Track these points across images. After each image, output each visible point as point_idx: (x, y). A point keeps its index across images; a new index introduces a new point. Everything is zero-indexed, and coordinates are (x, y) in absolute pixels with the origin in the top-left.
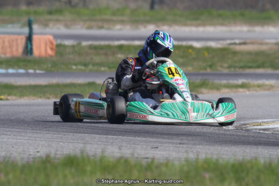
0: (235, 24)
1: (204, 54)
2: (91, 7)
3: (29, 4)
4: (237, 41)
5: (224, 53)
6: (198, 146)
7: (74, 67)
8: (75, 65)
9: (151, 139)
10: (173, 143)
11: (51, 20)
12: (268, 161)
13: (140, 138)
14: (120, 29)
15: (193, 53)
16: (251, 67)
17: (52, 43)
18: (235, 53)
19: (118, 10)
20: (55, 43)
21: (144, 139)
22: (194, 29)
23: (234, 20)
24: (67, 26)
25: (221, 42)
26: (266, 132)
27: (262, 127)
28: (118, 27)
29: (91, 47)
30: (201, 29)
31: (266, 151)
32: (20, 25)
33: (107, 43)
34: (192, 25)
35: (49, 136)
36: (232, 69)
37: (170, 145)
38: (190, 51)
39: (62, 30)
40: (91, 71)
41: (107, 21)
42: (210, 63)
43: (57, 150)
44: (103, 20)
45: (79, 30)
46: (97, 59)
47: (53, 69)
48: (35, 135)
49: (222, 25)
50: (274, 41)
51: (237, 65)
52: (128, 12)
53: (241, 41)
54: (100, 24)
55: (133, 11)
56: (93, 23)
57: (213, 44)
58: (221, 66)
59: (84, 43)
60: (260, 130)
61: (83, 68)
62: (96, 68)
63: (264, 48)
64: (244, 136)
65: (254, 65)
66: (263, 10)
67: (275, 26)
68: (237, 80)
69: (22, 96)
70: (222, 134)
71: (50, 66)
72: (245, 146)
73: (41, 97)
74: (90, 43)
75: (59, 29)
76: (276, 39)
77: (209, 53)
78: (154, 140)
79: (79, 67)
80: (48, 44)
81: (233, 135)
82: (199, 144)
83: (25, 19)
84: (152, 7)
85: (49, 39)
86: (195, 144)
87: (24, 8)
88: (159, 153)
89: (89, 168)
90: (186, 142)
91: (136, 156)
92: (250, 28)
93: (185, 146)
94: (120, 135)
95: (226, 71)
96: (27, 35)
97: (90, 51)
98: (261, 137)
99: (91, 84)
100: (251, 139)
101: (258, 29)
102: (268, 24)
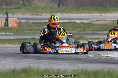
0: (94, 13)
1: (81, 25)
2: (33, 6)
3: (7, 5)
4: (95, 20)
5: (89, 25)
6: (78, 64)
7: (26, 31)
8: (26, 30)
9: (58, 61)
10: (68, 63)
11: (16, 12)
12: (108, 70)
13: (54, 61)
14: (45, 15)
15: (76, 25)
16: (100, 31)
17: (16, 21)
18: (94, 25)
19: (44, 7)
20: (17, 21)
21: (56, 61)
22: (76, 15)
23: (93, 11)
24: (23, 14)
25: (88, 20)
26: (107, 58)
27: (106, 56)
28: (44, 14)
29: (33, 23)
30: (80, 15)
31: (107, 66)
32: (3, 14)
33: (40, 21)
34: (75, 13)
35: (16, 60)
36: (93, 32)
37: (67, 64)
38: (75, 24)
39: (21, 16)
40: (33, 33)
41: (40, 12)
42: (83, 29)
43: (18, 66)
44: (38, 12)
45: (28, 16)
46: (36, 28)
47: (17, 32)
48: (10, 60)
49: (88, 13)
50: (110, 20)
51: (95, 30)
52: (48, 8)
53: (96, 20)
54: (37, 13)
55: (51, 8)
56: (34, 13)
57: (84, 21)
58: (88, 30)
59: (30, 21)
60: (105, 57)
61: (30, 31)
62: (35, 31)
63: (106, 22)
64: (98, 59)
65: (102, 30)
66: (105, 7)
67: (111, 13)
68: (95, 36)
69: (4, 44)
70: (88, 59)
71: (16, 31)
72: (98, 64)
73: (12, 44)
74: (33, 21)
75: (19, 15)
76: (111, 19)
77: (83, 25)
78: (60, 61)
79: (28, 31)
80: (15, 22)
81: (93, 59)
82: (79, 63)
83: (5, 12)
84: (59, 6)
85: (15, 20)
86: (77, 63)
87: (4, 7)
88: (62, 67)
89: (32, 74)
90: (73, 62)
91: (52, 68)
92: (100, 15)
93: (73, 64)
94: (45, 60)
95: (90, 32)
96: (6, 18)
97: (33, 25)
98: (105, 60)
99: (33, 39)
100: (101, 61)
101: (104, 15)
102: (108, 13)
